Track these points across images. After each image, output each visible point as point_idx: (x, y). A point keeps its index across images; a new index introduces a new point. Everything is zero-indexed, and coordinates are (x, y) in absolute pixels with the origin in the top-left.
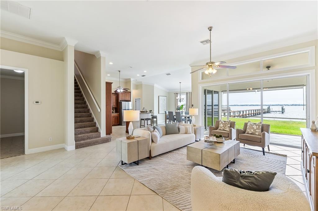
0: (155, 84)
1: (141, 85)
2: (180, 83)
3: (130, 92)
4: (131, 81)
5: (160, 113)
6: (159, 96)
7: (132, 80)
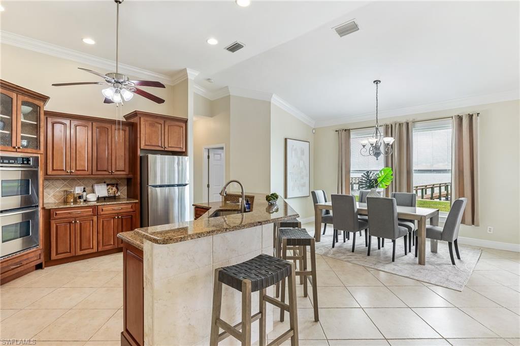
0: (274, 96)
1: (228, 98)
2: (377, 82)
3: (186, 121)
4: (187, 79)
5: (288, 197)
6: (286, 139)
7: (192, 74)
